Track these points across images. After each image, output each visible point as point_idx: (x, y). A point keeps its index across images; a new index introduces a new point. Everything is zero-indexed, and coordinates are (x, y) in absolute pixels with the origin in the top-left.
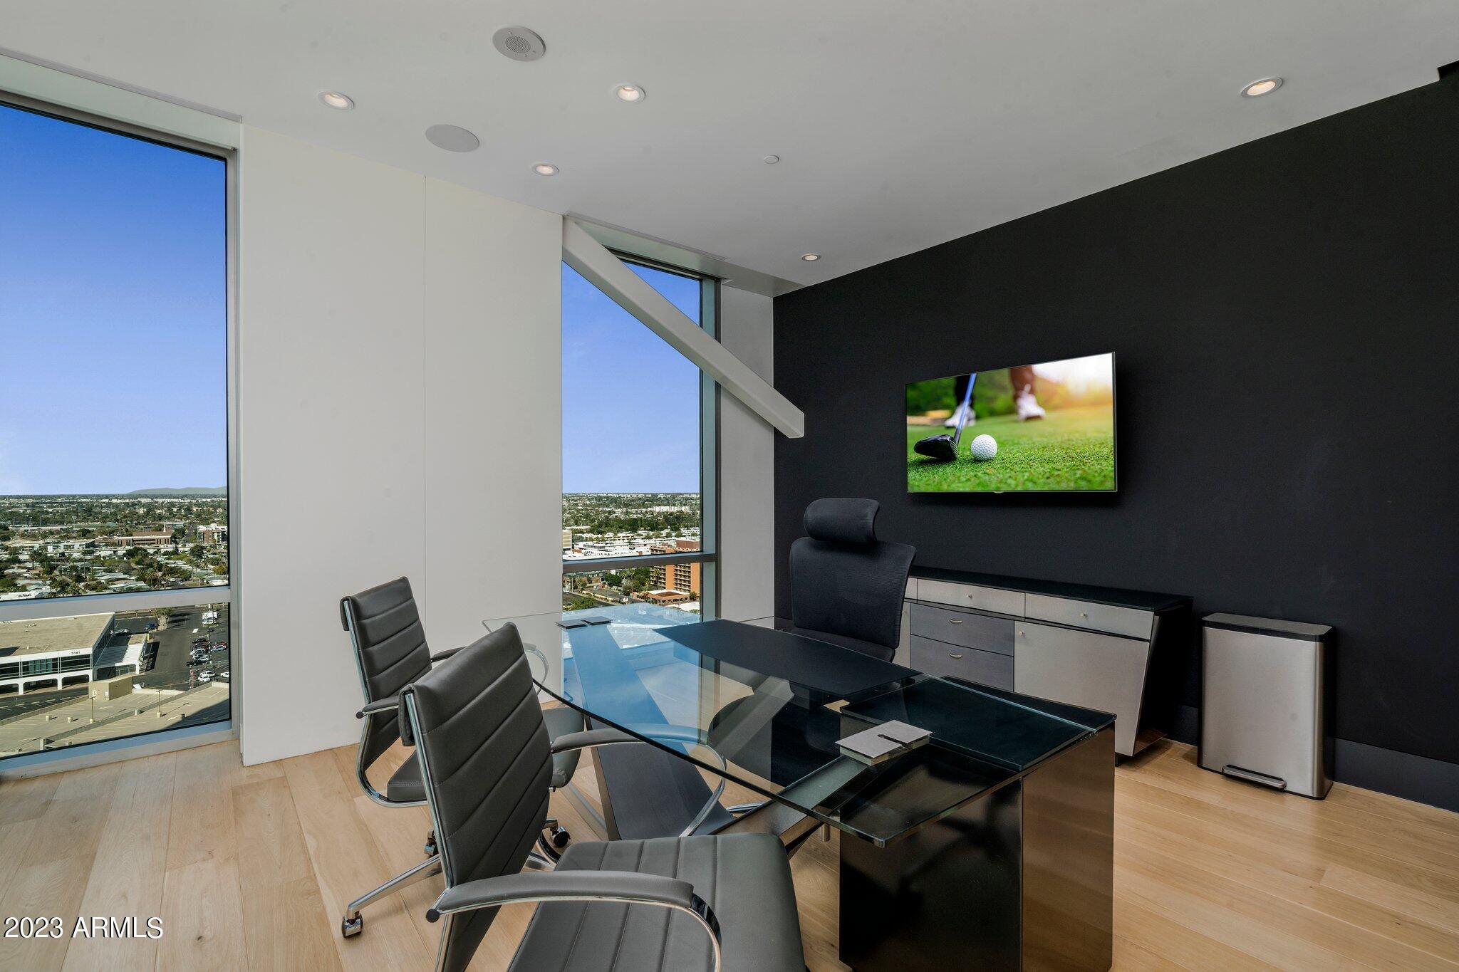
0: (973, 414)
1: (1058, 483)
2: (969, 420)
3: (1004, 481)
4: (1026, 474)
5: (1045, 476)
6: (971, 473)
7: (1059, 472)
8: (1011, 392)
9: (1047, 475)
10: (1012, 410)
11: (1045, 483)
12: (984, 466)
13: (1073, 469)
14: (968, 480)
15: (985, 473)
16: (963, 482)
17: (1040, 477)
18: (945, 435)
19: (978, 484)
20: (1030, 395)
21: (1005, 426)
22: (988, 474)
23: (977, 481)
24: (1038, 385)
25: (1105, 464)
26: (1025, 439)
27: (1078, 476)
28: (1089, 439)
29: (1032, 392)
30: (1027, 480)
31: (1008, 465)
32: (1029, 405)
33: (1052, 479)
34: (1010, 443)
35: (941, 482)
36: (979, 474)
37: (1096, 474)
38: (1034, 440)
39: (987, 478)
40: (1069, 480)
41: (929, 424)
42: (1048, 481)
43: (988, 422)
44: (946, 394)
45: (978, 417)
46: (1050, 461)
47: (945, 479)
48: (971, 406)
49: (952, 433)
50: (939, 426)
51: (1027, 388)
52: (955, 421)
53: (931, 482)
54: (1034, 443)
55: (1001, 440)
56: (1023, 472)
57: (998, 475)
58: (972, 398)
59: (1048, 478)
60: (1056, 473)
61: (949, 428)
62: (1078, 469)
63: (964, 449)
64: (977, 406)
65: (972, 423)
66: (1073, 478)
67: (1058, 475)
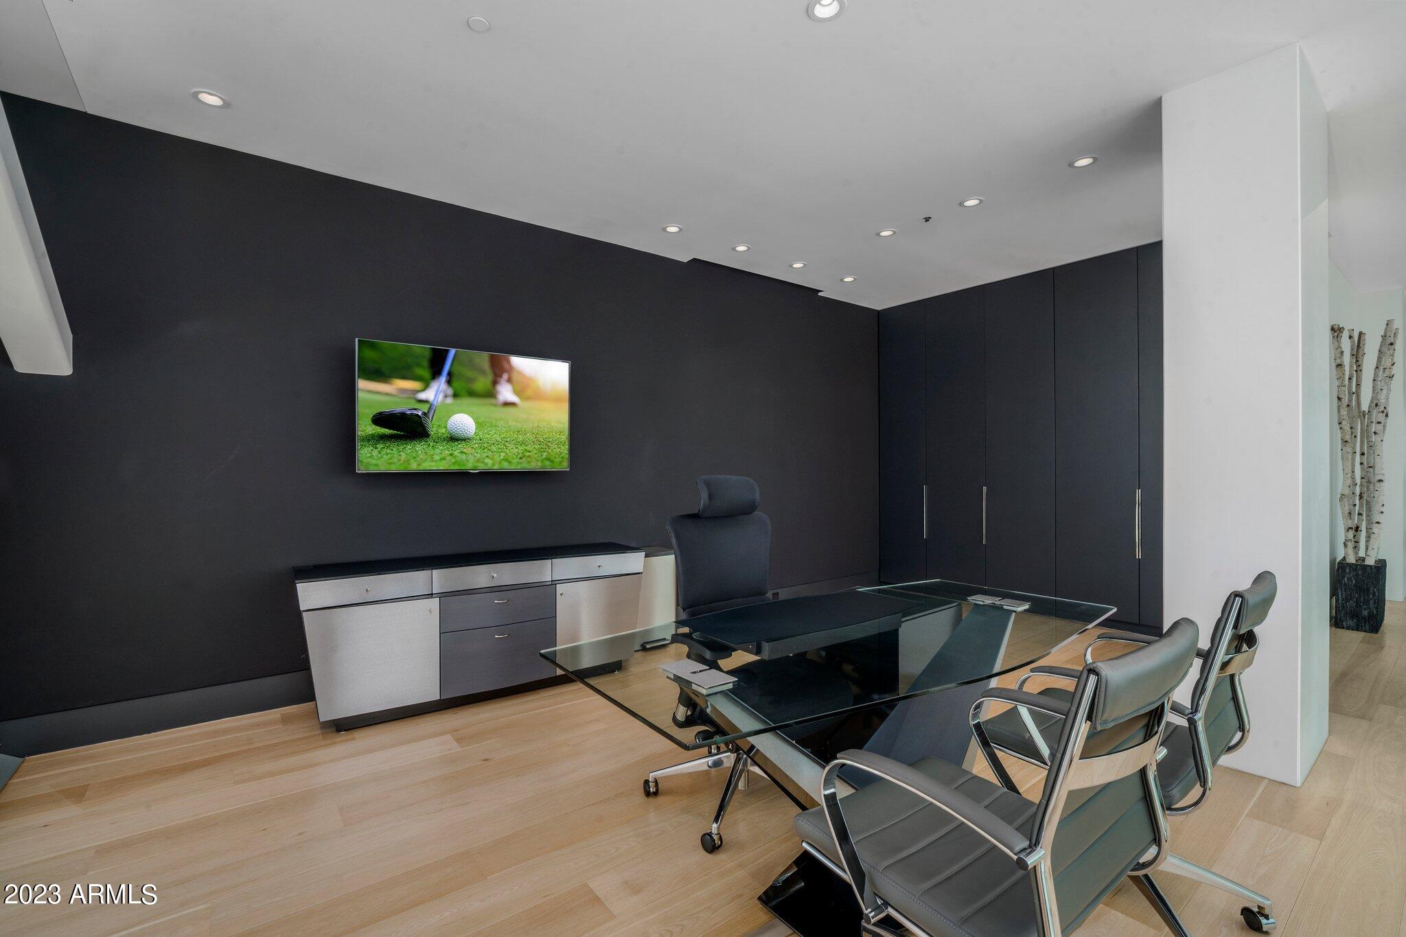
0: (450, 391)
1: (529, 462)
2: (446, 396)
3: (482, 460)
4: (503, 454)
5: (519, 457)
6: (447, 452)
7: (530, 454)
8: (490, 377)
9: (521, 455)
10: (491, 394)
11: (518, 463)
12: (462, 445)
13: (541, 451)
14: (444, 459)
15: (462, 452)
16: (436, 461)
17: (515, 457)
18: (415, 409)
19: (454, 463)
20: (508, 383)
21: (483, 408)
22: (465, 454)
23: (453, 460)
24: (515, 376)
25: (563, 448)
26: (502, 423)
27: (544, 457)
28: (552, 428)
29: (509, 380)
30: (503, 460)
31: (486, 445)
32: (506, 392)
33: (524, 459)
34: (488, 425)
35: (408, 460)
36: (456, 453)
37: (557, 456)
38: (510, 424)
39: (464, 457)
40: (538, 461)
41: (394, 393)
42: (521, 461)
43: (466, 401)
44: (418, 365)
45: (455, 395)
46: (523, 443)
47: (414, 458)
48: (449, 382)
49: (425, 408)
50: (409, 398)
51: (505, 376)
52: (429, 395)
53: (395, 460)
54: (510, 427)
55: (481, 421)
56: (499, 452)
57: (475, 454)
58: (450, 374)
59: (521, 458)
60: (528, 454)
61: (421, 401)
62: (544, 451)
63: (439, 426)
64: (455, 384)
65: (449, 400)
66: (540, 459)
67: (529, 456)
